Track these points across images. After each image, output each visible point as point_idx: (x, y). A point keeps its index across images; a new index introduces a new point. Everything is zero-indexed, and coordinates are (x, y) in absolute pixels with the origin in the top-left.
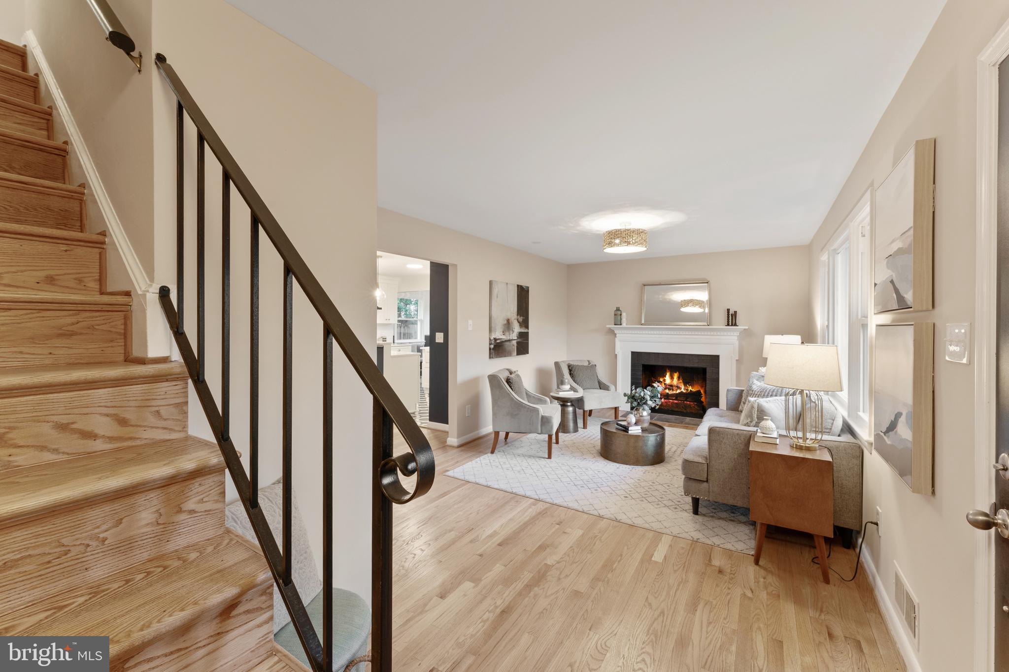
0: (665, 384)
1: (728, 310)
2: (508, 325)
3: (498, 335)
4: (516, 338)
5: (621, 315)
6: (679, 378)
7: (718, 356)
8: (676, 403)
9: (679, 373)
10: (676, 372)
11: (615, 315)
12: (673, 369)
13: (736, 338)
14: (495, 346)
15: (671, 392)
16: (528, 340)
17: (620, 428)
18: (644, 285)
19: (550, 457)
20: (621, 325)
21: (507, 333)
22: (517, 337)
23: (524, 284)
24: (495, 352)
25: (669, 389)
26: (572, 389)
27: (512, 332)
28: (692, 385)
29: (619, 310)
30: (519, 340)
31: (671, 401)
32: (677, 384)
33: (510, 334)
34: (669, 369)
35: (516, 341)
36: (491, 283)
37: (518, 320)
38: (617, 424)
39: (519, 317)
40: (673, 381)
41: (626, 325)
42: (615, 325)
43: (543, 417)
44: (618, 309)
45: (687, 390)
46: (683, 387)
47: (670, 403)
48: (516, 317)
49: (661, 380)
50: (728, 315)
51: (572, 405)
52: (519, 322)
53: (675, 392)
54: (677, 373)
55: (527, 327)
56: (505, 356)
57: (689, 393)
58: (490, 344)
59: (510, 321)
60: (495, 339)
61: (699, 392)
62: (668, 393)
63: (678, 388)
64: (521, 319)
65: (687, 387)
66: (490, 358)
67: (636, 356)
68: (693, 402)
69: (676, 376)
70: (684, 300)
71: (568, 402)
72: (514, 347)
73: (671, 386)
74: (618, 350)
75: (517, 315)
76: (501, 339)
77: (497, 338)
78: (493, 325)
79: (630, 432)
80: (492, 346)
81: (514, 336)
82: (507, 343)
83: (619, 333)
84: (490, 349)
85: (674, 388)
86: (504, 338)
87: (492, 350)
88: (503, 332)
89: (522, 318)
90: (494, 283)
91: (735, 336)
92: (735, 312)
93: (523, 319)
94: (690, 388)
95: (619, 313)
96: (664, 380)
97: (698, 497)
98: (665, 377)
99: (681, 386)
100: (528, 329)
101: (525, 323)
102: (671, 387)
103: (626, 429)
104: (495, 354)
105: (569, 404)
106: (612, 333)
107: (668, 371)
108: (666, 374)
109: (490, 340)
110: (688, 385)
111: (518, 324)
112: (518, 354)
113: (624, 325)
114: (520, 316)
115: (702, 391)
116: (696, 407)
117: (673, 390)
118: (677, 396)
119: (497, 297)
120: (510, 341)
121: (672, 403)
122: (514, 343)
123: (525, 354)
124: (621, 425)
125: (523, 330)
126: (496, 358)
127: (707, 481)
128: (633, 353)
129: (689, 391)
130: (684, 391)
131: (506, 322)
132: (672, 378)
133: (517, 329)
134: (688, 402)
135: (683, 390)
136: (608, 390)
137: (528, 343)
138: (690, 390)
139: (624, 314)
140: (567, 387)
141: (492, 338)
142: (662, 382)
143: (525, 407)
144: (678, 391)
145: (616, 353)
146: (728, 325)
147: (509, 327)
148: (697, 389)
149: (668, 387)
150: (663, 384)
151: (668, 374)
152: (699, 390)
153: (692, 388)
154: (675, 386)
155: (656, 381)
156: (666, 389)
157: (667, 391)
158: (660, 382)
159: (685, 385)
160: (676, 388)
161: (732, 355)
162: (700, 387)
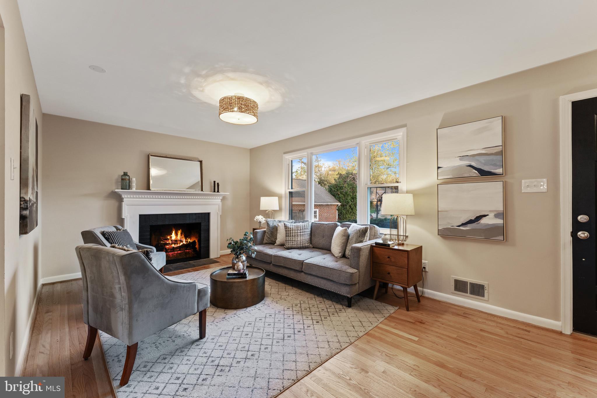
0: (171, 240)
1: (214, 182)
5: (129, 180)
6: (181, 234)
7: (209, 213)
8: (180, 253)
9: (181, 229)
10: (179, 230)
11: (122, 179)
12: (177, 227)
13: (220, 200)
15: (176, 246)
18: (151, 156)
20: (129, 189)
25: (175, 244)
28: (190, 238)
29: (127, 175)
31: (176, 252)
32: (181, 238)
34: (174, 228)
40: (177, 237)
41: (137, 189)
42: (122, 189)
44: (125, 174)
45: (187, 242)
46: (184, 240)
47: (175, 254)
49: (169, 237)
50: (214, 185)
53: (178, 245)
57: (188, 244)
62: (174, 247)
63: (181, 241)
65: (187, 240)
67: (144, 218)
68: (190, 250)
69: (179, 232)
74: (125, 214)
83: (127, 197)
85: (178, 242)
92: (219, 184)
94: (189, 240)
95: (127, 178)
96: (171, 237)
98: (172, 235)
99: (183, 240)
102: (176, 242)
106: (118, 197)
107: (173, 229)
108: (172, 232)
110: (188, 238)
113: (134, 190)
116: (192, 253)
117: (177, 244)
118: (180, 248)
121: (177, 253)
128: (141, 216)
129: (188, 242)
130: (185, 243)
132: (176, 234)
134: (188, 251)
135: (184, 242)
138: (189, 241)
139: (132, 179)
142: (169, 239)
144: (181, 244)
145: (123, 217)
146: (214, 192)
148: (194, 240)
149: (173, 242)
150: (170, 240)
151: (174, 232)
152: (195, 241)
153: (190, 240)
154: (179, 241)
155: (164, 239)
156: (172, 244)
157: (173, 245)
158: (168, 239)
159: (186, 238)
160: (180, 242)
161: (218, 212)
162: (195, 238)
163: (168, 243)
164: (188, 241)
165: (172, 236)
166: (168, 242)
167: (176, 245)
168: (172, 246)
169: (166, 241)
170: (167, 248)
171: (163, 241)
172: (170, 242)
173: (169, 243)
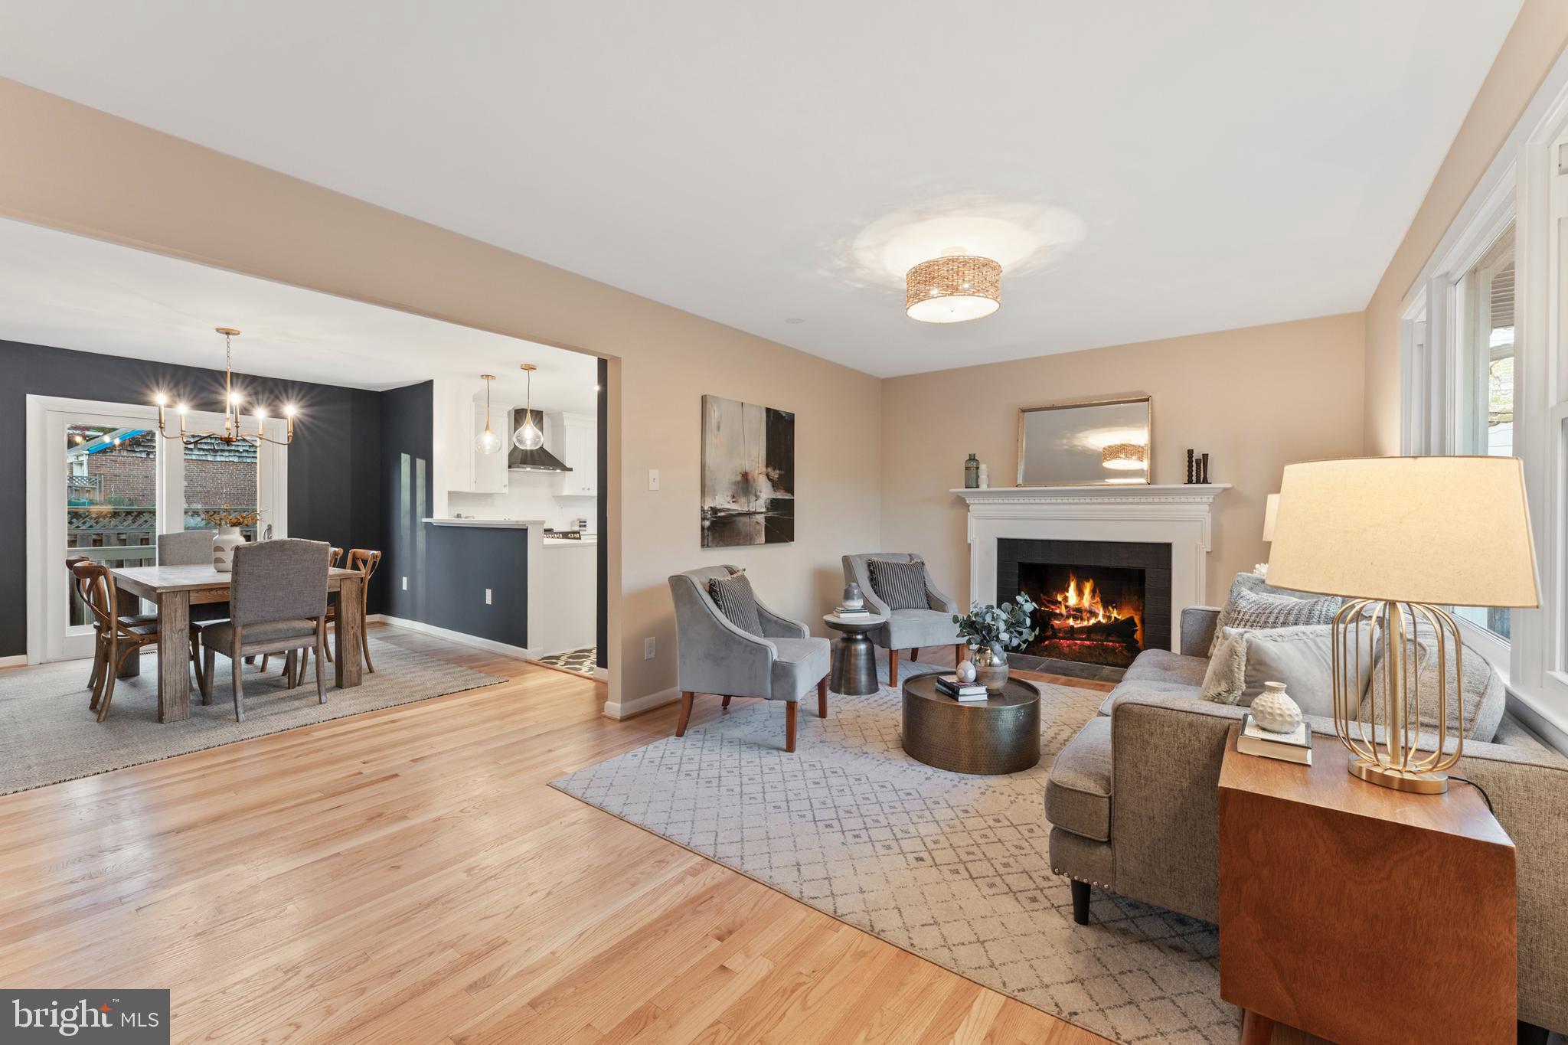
0: (1066, 607)
1: (1190, 453)
2: (744, 485)
3: (722, 501)
4: (764, 510)
5: (977, 468)
6: (1093, 592)
7: (1169, 546)
8: (1089, 646)
9: (1093, 579)
10: (1088, 581)
11: (967, 468)
12: (1083, 574)
13: (1207, 507)
14: (713, 523)
15: (1078, 624)
16: (792, 514)
17: (944, 689)
18: (1024, 411)
19: (790, 747)
20: (978, 487)
21: (743, 500)
22: (768, 509)
23: (783, 407)
24: (713, 534)
25: (1075, 618)
26: (868, 607)
27: (754, 498)
28: (1118, 608)
29: (974, 459)
30: (770, 514)
31: (1081, 641)
32: (1091, 605)
33: (749, 503)
34: (1074, 576)
35: (763, 516)
36: (704, 399)
37: (768, 475)
38: (939, 681)
39: (770, 470)
40: (1082, 600)
41: (988, 487)
42: (966, 488)
43: (775, 664)
44: (972, 458)
45: (1109, 617)
46: (1101, 612)
48: (764, 469)
49: (1060, 598)
50: (1190, 462)
51: (866, 640)
52: (770, 479)
53: (1085, 623)
54: (1091, 581)
55: (790, 490)
56: (738, 544)
57: (1112, 624)
58: (703, 519)
59: (750, 477)
60: (714, 510)
61: (1130, 622)
62: (1074, 626)
63: (1093, 614)
64: (775, 475)
65: (1109, 611)
66: (703, 546)
67: (1006, 547)
68: (1118, 642)
69: (1088, 587)
70: (1110, 447)
71: (858, 634)
72: (758, 527)
73: (1079, 610)
74: (973, 536)
75: (767, 466)
76: (729, 509)
77: (719, 507)
78: (708, 482)
79: (961, 699)
80: (707, 523)
81: (760, 505)
82: (745, 519)
83: (975, 504)
84: (703, 528)
85: (1085, 615)
86: (735, 507)
87: (706, 531)
88: (733, 497)
89: (777, 472)
90: (708, 399)
91: (1205, 503)
92: (1205, 456)
93: (780, 475)
94: (1115, 614)
95: (974, 464)
96: (1066, 599)
97: (1085, 881)
98: (1067, 592)
99: (1097, 611)
100: (793, 494)
101: (785, 480)
102: (1078, 613)
103: (953, 692)
104: (713, 540)
105: (859, 637)
106: (961, 503)
107: (1072, 577)
108: (1069, 586)
109: (703, 510)
110: (1110, 608)
111: (769, 484)
112: (767, 541)
113: (983, 487)
114: (774, 469)
115: (1137, 620)
116: (1125, 653)
117: (1082, 619)
118: (1089, 630)
119: (719, 428)
120: (749, 514)
122: (761, 518)
123: (787, 542)
124: (945, 684)
125: (781, 495)
126: (717, 546)
127: (1109, 842)
128: (1001, 541)
129: (1113, 619)
130: (1104, 621)
131: (739, 478)
132: (1080, 592)
133: (766, 492)
134: (1111, 644)
135: (1100, 618)
136: (944, 611)
137: (793, 520)
138: (1115, 618)
139: (983, 467)
140: (858, 603)
141: (706, 508)
142: (1060, 603)
143: (740, 643)
144: (1093, 621)
145: (969, 542)
146: (1190, 482)
147: (747, 488)
148: (1128, 616)
149: (1072, 613)
150: (1063, 607)
151: (1073, 586)
152: (1132, 618)
153: (1119, 614)
154: (1085, 610)
155: (1048, 601)
156: (1068, 617)
157: (1071, 622)
158: (1057, 603)
159: (1105, 608)
160: (1088, 615)
161: (1199, 543)
162: (1133, 612)
163: (1057, 614)
164: (1113, 616)
165: (1067, 594)
166: (1058, 611)
167: (1079, 622)
168: (1067, 622)
169: (1053, 607)
170: (1056, 627)
171: (1046, 607)
172: (1064, 611)
173: (1061, 615)
